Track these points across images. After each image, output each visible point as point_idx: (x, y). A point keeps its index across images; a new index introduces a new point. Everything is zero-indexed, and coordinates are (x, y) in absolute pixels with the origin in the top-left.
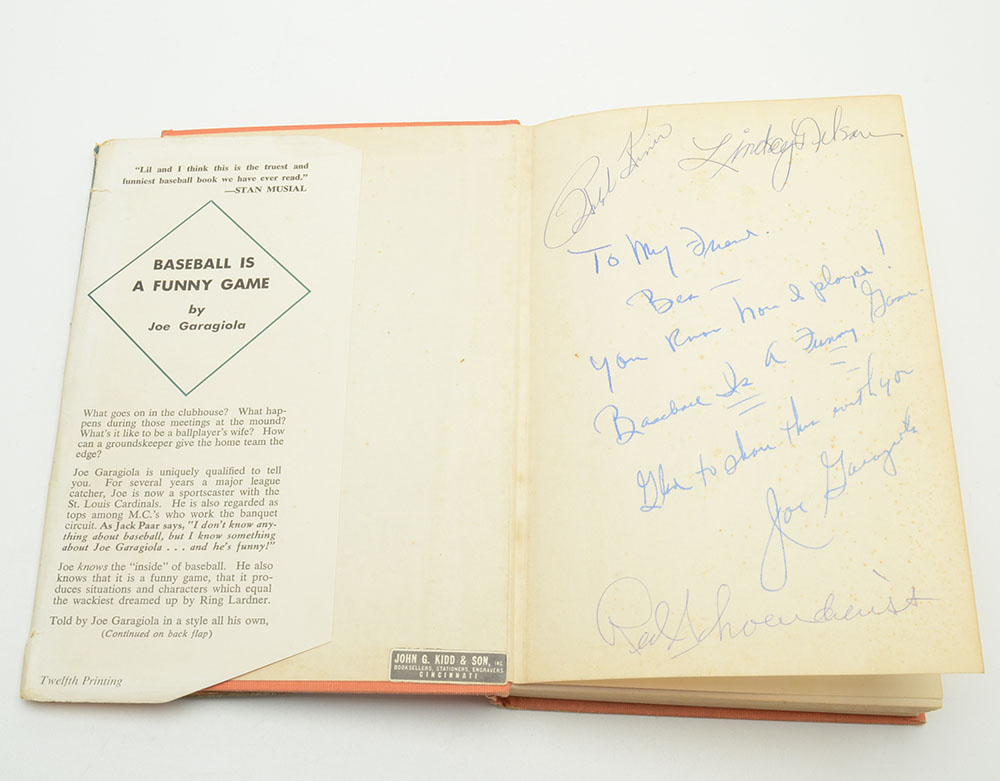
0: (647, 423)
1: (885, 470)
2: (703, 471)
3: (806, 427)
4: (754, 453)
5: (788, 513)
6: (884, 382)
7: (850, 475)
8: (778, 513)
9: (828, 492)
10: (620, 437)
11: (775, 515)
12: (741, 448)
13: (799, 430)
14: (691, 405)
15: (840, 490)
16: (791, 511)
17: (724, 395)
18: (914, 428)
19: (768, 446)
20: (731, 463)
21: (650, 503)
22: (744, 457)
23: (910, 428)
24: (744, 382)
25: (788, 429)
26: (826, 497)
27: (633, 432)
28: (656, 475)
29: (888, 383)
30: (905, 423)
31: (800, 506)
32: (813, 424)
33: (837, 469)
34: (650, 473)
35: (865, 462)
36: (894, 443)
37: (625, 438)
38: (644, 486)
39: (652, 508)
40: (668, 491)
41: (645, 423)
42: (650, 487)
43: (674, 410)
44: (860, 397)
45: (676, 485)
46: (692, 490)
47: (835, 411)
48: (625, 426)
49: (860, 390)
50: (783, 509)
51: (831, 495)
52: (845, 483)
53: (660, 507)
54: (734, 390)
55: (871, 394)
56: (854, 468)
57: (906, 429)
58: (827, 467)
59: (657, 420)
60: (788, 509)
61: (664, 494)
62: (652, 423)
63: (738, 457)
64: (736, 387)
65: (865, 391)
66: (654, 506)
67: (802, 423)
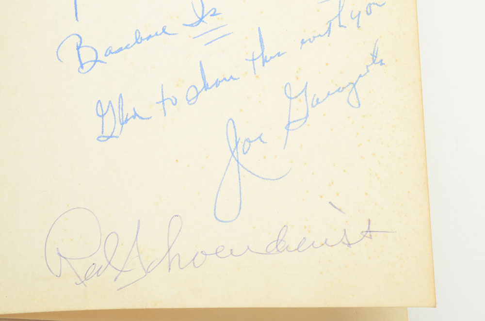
0: (110, 52)
1: (348, 102)
2: (163, 101)
3: (271, 58)
4: (217, 83)
5: (247, 144)
6: (355, 13)
7: (313, 106)
8: (237, 145)
9: (289, 124)
10: (82, 67)
11: (233, 146)
12: (204, 78)
13: (265, 61)
14: (156, 34)
15: (301, 122)
16: (250, 142)
17: (191, 25)
18: (382, 60)
19: (231, 77)
20: (192, 93)
21: (107, 133)
22: (206, 87)
23: (378, 60)
24: (212, 13)
25: (253, 60)
26: (287, 128)
27: (96, 61)
28: (116, 106)
29: (359, 15)
30: (373, 55)
31: (260, 137)
32: (279, 54)
33: (300, 101)
34: (110, 102)
35: (329, 94)
36: (360, 76)
37: (87, 67)
38: (102, 116)
39: (108, 138)
40: (127, 120)
41: (109, 52)
42: (109, 117)
43: (138, 40)
44: (329, 28)
45: (136, 115)
46: (152, 118)
47: (303, 42)
48: (87, 55)
49: (330, 23)
50: (243, 140)
51: (292, 126)
52: (308, 115)
53: (117, 137)
54: (201, 20)
55: (340, 26)
56: (318, 99)
57: (374, 62)
58: (290, 98)
59: (121, 49)
60: (247, 140)
61: (122, 124)
62: (116, 52)
63: (200, 88)
64: (203, 17)
65: (335, 22)
66: (111, 136)
67: (268, 54)
